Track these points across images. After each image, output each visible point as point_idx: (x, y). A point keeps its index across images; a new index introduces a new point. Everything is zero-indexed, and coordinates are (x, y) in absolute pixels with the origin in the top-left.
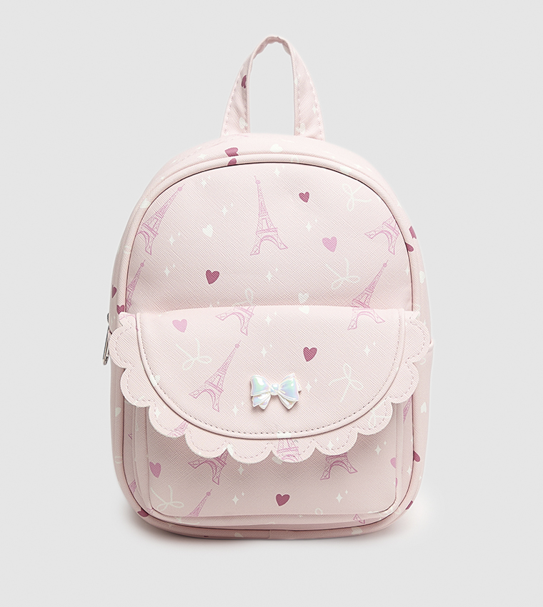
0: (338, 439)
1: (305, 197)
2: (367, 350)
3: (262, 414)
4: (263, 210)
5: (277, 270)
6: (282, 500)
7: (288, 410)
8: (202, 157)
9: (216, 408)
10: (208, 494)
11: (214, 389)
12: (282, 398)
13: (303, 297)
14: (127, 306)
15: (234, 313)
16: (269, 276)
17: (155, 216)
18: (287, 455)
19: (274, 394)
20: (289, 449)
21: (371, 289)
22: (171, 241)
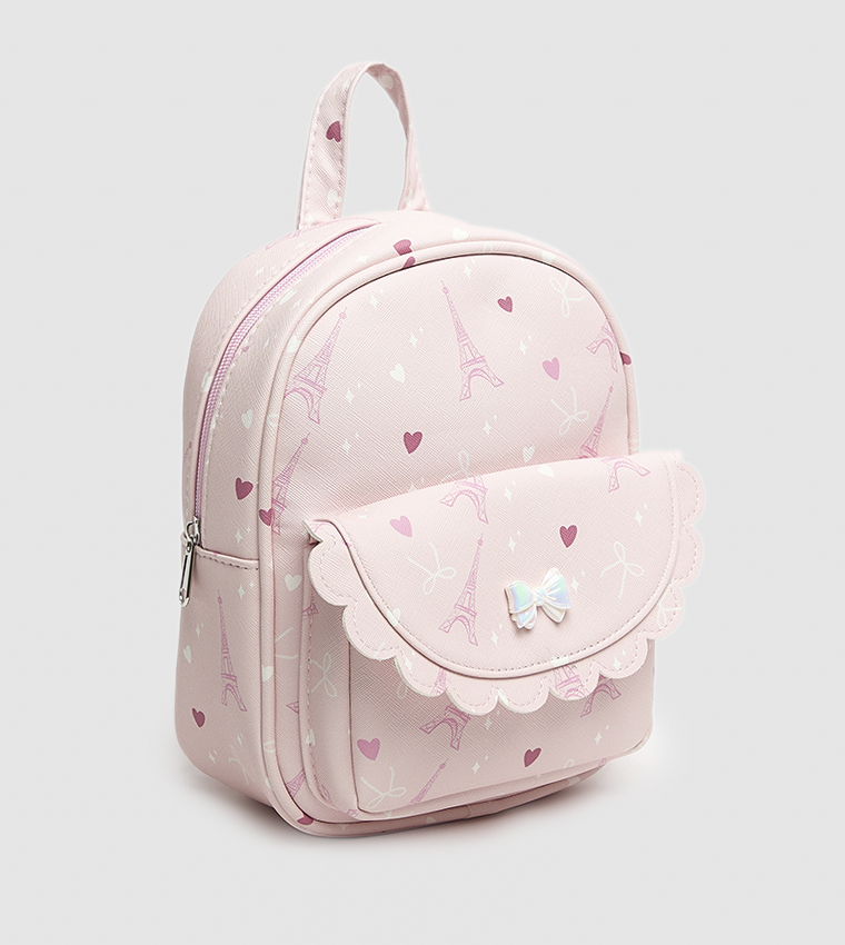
0: (624, 653)
1: (506, 304)
2: (639, 518)
3: (527, 638)
4: (461, 332)
5: (495, 417)
6: (531, 757)
7: (557, 624)
8: (363, 259)
9: (473, 641)
10: (443, 766)
11: (466, 614)
12: (550, 608)
13: (528, 453)
14: (277, 509)
15: (461, 493)
16: (487, 428)
17: (315, 362)
18: (569, 691)
19: (540, 604)
20: (569, 681)
21: (599, 427)
22: (350, 396)
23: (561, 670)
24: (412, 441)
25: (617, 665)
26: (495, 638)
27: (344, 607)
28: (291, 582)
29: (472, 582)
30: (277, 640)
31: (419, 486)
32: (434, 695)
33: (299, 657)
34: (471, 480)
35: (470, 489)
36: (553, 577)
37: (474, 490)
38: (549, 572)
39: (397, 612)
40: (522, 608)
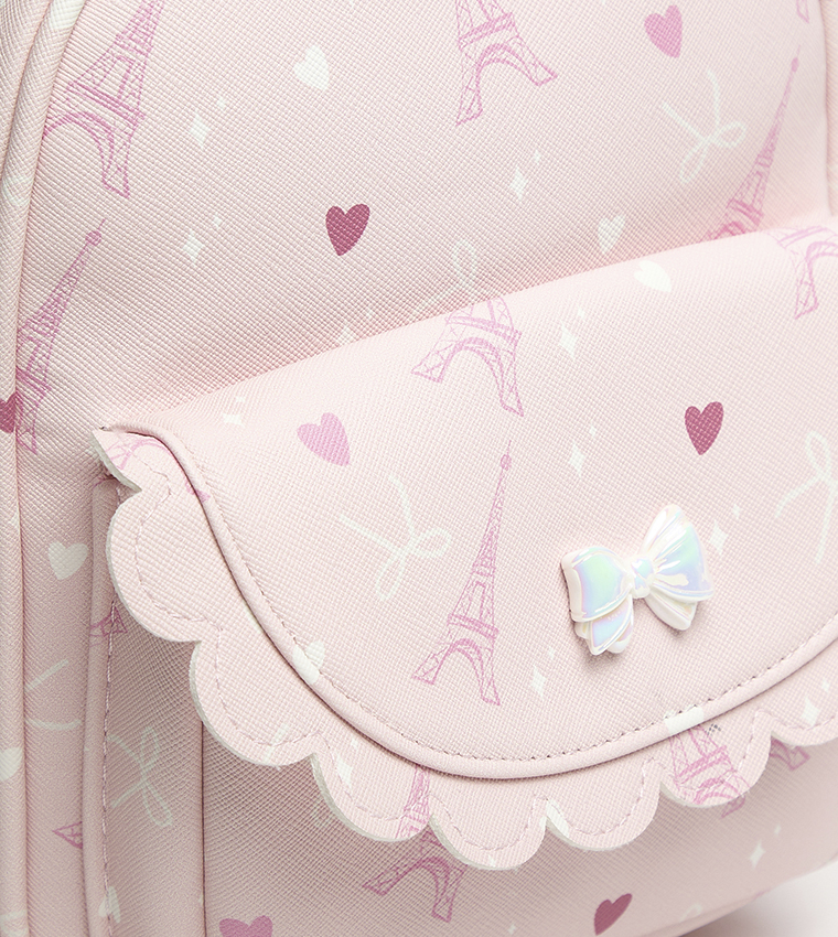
0: (825, 685)
5: (538, 156)
6: (608, 914)
9: (490, 695)
11: (473, 636)
12: (663, 601)
13: (610, 231)
14: (29, 392)
15: (460, 346)
16: (519, 184)
17: (117, 50)
18: (706, 785)
19: (640, 593)
20: (703, 762)
21: (767, 155)
22: (199, 130)
23: (687, 739)
24: (346, 227)
25: (810, 713)
26: (538, 682)
27: (192, 645)
28: (63, 560)
29: (486, 559)
30: (31, 686)
31: (364, 331)
32: (405, 836)
33: (83, 728)
34: (481, 311)
35: (482, 334)
36: (669, 527)
37: (490, 337)
38: (662, 516)
39: (318, 649)
40: (600, 612)
